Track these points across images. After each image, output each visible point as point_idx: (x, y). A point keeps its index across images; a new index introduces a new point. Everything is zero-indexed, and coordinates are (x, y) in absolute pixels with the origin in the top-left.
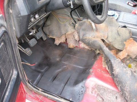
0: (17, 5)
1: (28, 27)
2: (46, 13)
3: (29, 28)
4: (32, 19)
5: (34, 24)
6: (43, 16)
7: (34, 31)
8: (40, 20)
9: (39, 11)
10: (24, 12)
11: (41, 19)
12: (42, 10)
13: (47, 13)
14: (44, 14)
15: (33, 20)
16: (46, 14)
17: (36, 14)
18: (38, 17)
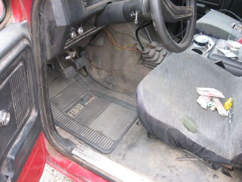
0: (52, 8)
1: (64, 46)
2: (95, 27)
3: (65, 48)
4: (72, 34)
5: (74, 43)
6: (91, 31)
7: (74, 54)
8: (84, 37)
9: (84, 22)
10: (61, 20)
11: (87, 35)
12: (89, 21)
13: (97, 27)
14: (92, 29)
15: (74, 36)
16: (95, 29)
17: (79, 27)
18: (82, 31)
